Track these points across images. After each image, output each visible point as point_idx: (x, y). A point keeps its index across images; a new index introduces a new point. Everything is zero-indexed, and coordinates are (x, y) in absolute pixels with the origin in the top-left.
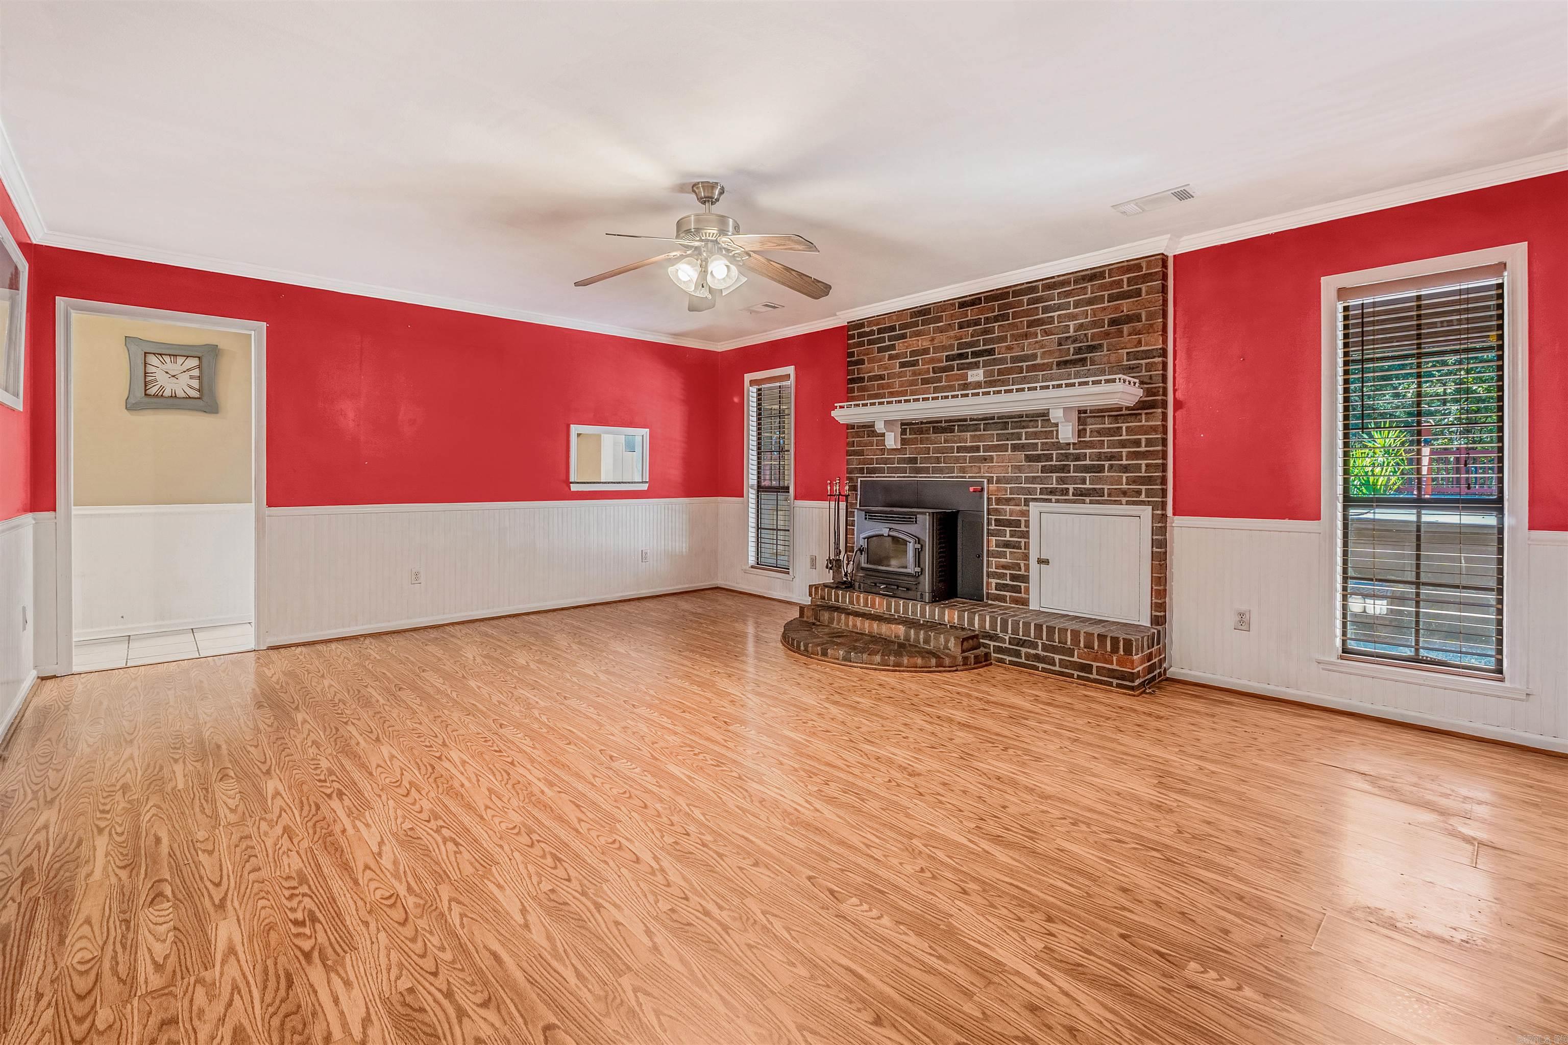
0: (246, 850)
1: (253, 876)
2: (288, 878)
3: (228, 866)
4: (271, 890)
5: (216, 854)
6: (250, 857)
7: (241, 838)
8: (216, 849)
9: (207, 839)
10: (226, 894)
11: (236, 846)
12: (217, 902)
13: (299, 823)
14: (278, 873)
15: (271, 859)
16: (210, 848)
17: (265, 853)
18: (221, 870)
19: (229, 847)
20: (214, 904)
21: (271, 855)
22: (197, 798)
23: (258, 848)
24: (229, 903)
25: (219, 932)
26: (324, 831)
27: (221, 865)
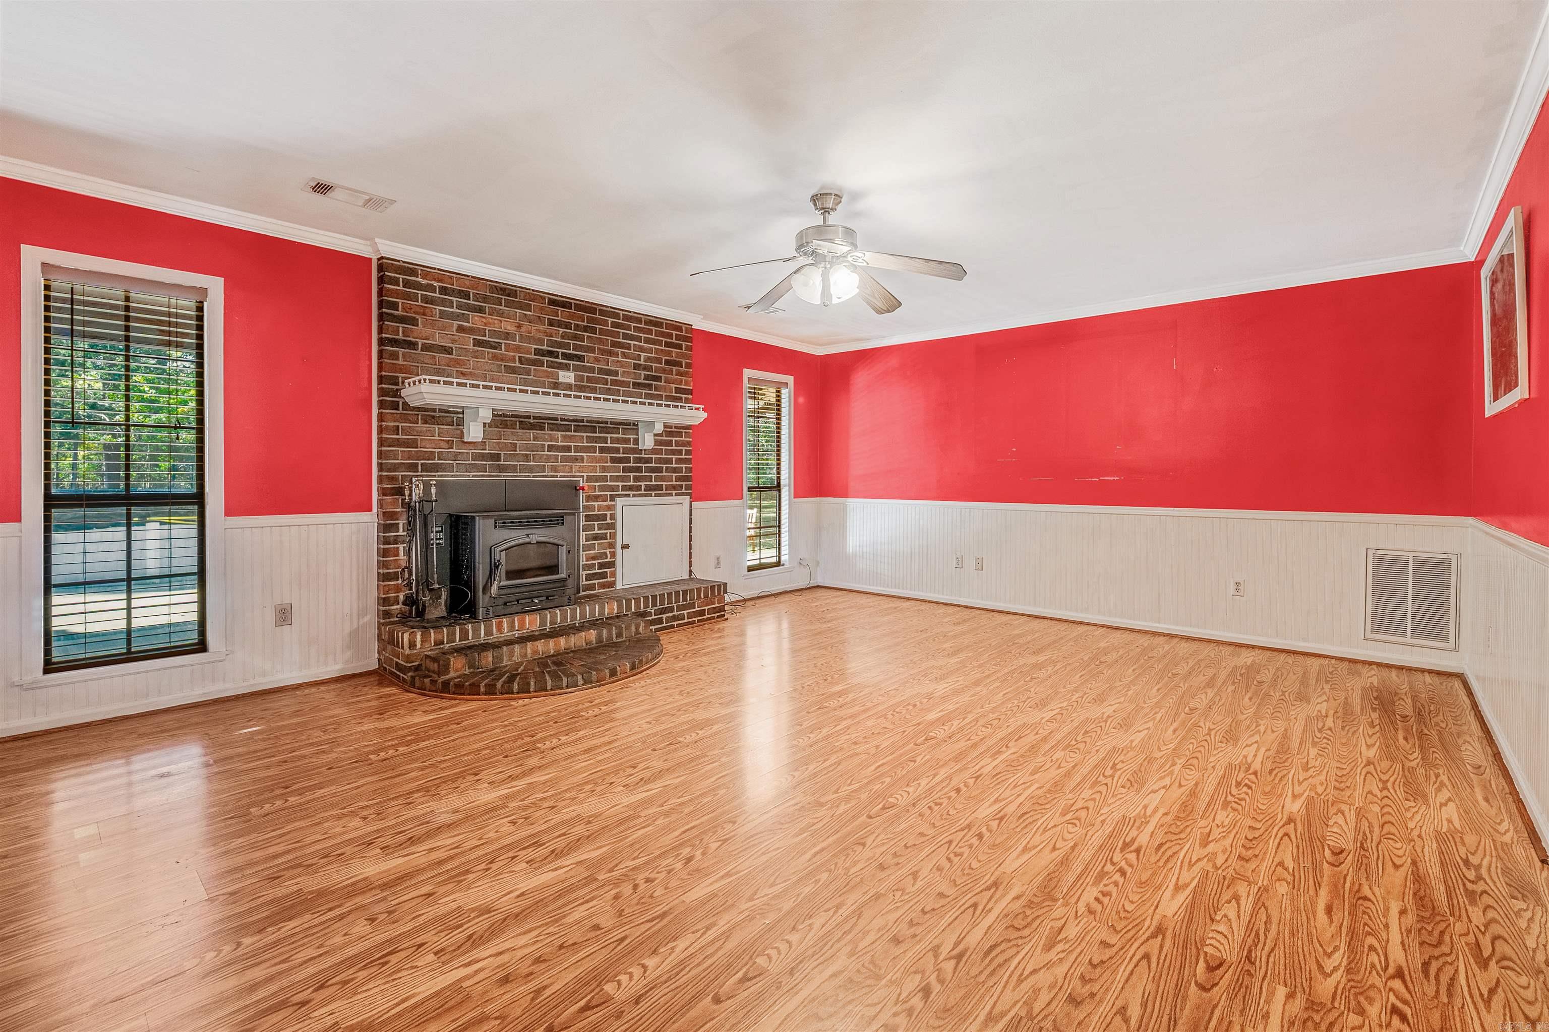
0: (1250, 848)
1: (1258, 825)
2: (1234, 810)
3: (1272, 844)
4: (1252, 811)
5: (1277, 860)
6: (1251, 840)
7: (1247, 861)
8: (1275, 864)
9: (1279, 880)
10: (1284, 825)
11: (1256, 856)
12: (1292, 824)
13: (1190, 842)
14: (1239, 817)
15: (1237, 828)
16: (1279, 869)
17: (1237, 836)
18: (1279, 844)
19: (1263, 860)
20: (1295, 824)
21: (1234, 831)
22: (1267, 949)
23: (1240, 844)
24: (1284, 819)
25: (1298, 808)
26: (1179, 823)
27: (1278, 848)
